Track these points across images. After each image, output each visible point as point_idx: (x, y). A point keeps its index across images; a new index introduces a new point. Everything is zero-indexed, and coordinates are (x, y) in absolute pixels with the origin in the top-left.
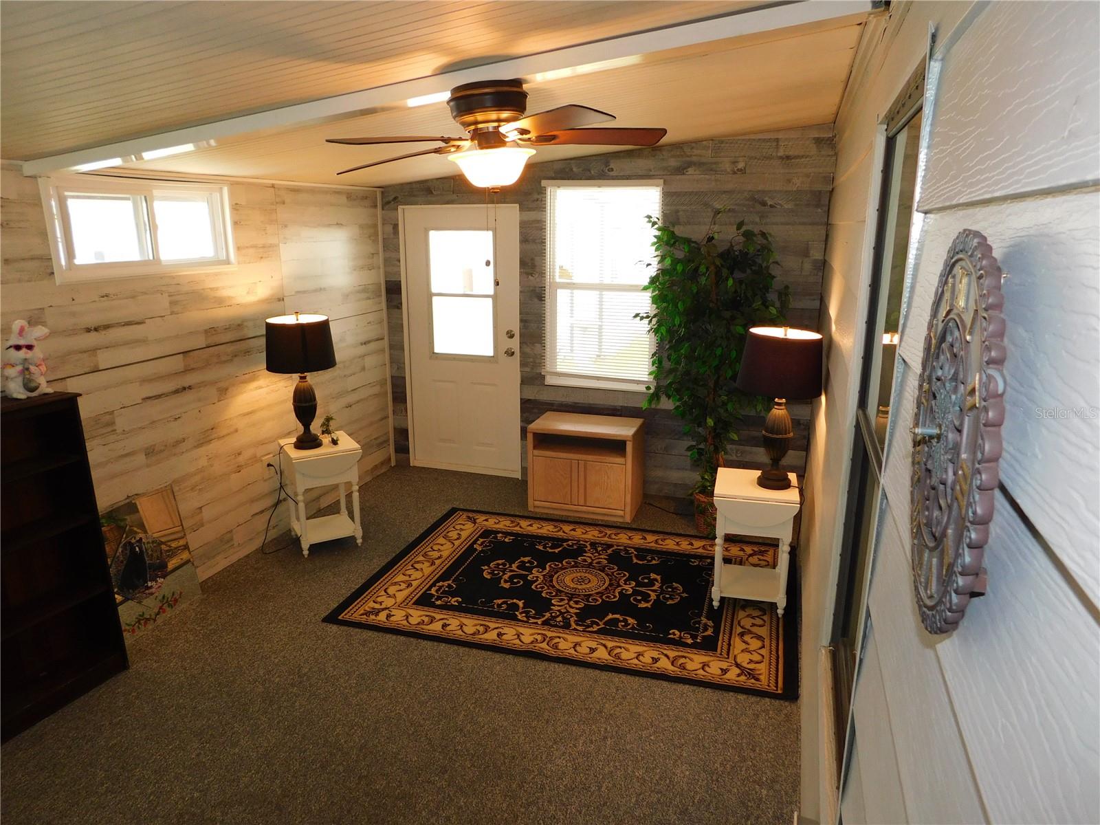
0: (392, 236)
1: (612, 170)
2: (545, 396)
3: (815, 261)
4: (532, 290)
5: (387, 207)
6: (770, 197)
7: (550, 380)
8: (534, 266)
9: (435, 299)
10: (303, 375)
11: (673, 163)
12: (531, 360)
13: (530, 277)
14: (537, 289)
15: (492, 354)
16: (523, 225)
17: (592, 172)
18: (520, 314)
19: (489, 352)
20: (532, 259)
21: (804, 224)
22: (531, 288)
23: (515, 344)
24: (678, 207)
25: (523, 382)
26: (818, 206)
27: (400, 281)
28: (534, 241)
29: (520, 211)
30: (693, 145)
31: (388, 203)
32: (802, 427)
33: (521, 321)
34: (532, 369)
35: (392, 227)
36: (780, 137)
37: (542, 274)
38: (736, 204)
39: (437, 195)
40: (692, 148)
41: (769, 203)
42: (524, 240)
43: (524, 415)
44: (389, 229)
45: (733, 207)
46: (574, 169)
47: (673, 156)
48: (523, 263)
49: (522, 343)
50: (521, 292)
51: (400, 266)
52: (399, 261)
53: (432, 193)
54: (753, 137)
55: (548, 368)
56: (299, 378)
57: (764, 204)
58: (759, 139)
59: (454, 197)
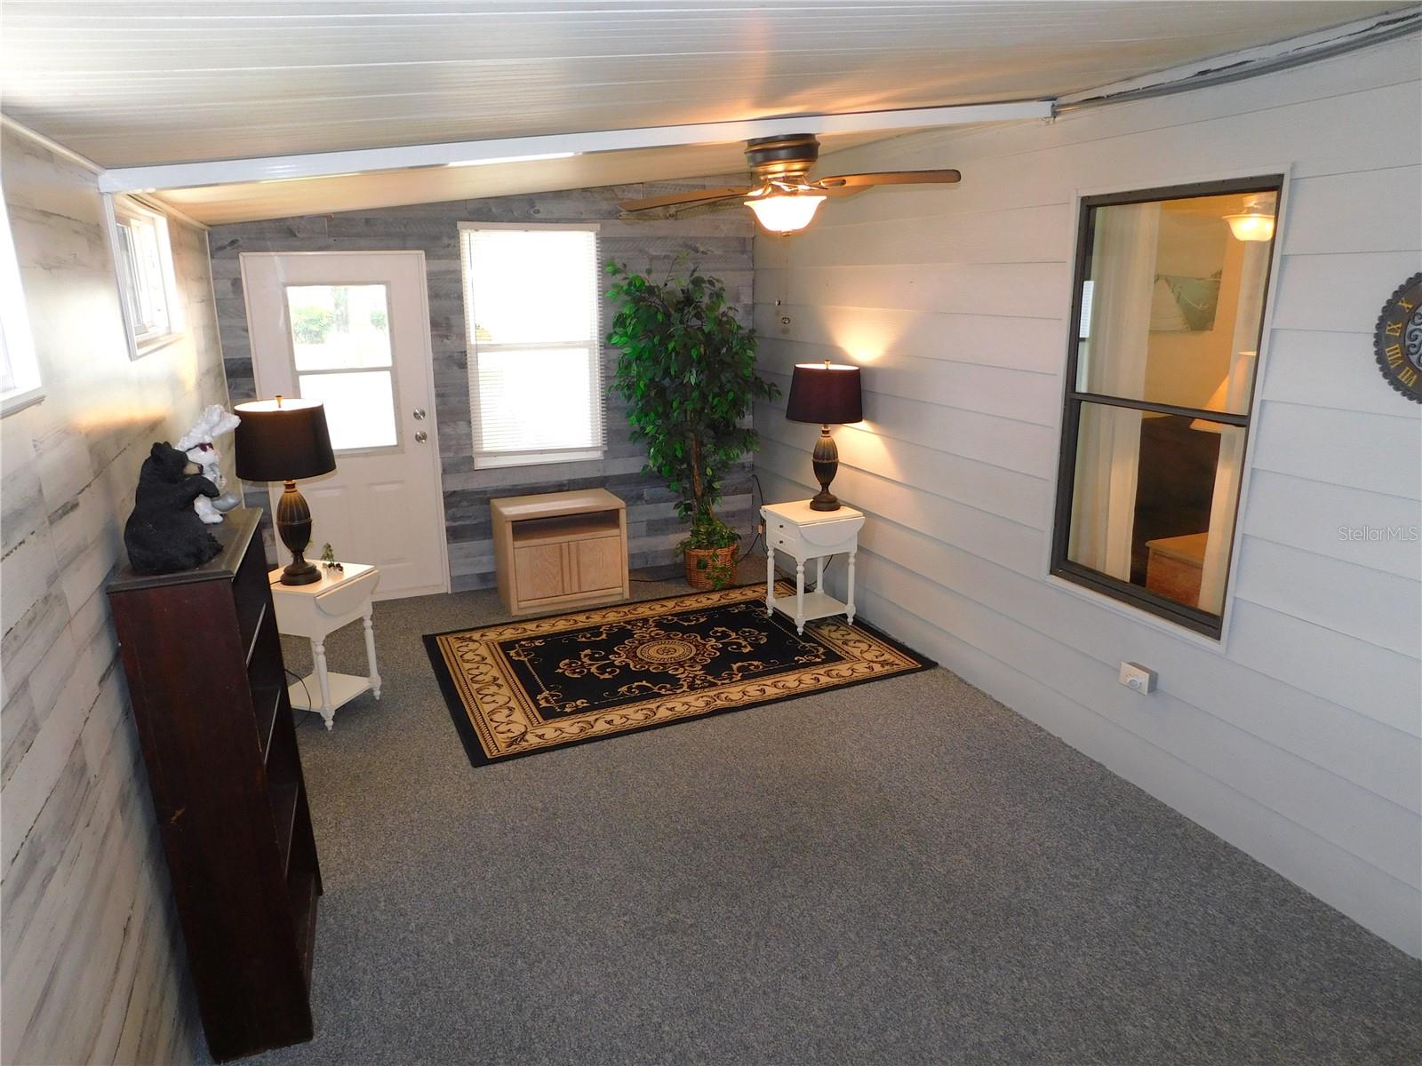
0: (231, 296)
1: (538, 212)
2: (475, 484)
3: (746, 306)
4: (450, 357)
5: (220, 253)
6: (702, 244)
7: (481, 463)
8: (449, 327)
9: (302, 379)
10: (290, 483)
11: (605, 206)
12: (454, 442)
13: (445, 340)
14: (455, 354)
15: (395, 443)
16: (432, 277)
17: (515, 213)
18: (435, 387)
19: (390, 439)
20: (447, 319)
21: (733, 270)
22: (448, 354)
23: (430, 425)
24: (613, 254)
25: (445, 471)
26: (743, 252)
27: (250, 358)
28: (447, 296)
29: (426, 259)
30: (624, 187)
31: (222, 248)
32: (747, 469)
33: (438, 395)
34: (456, 453)
35: (229, 284)
36: (706, 184)
37: (462, 336)
38: (671, 251)
39: (302, 239)
40: (624, 191)
41: (702, 249)
42: (434, 295)
43: (450, 512)
44: (226, 285)
45: (668, 254)
46: (494, 210)
47: (606, 199)
48: (435, 324)
49: (441, 422)
50: (434, 360)
51: (248, 338)
52: (247, 331)
53: (295, 236)
54: (680, 182)
55: (476, 449)
56: (284, 487)
57: (696, 251)
58: (688, 185)
59: (331, 241)
